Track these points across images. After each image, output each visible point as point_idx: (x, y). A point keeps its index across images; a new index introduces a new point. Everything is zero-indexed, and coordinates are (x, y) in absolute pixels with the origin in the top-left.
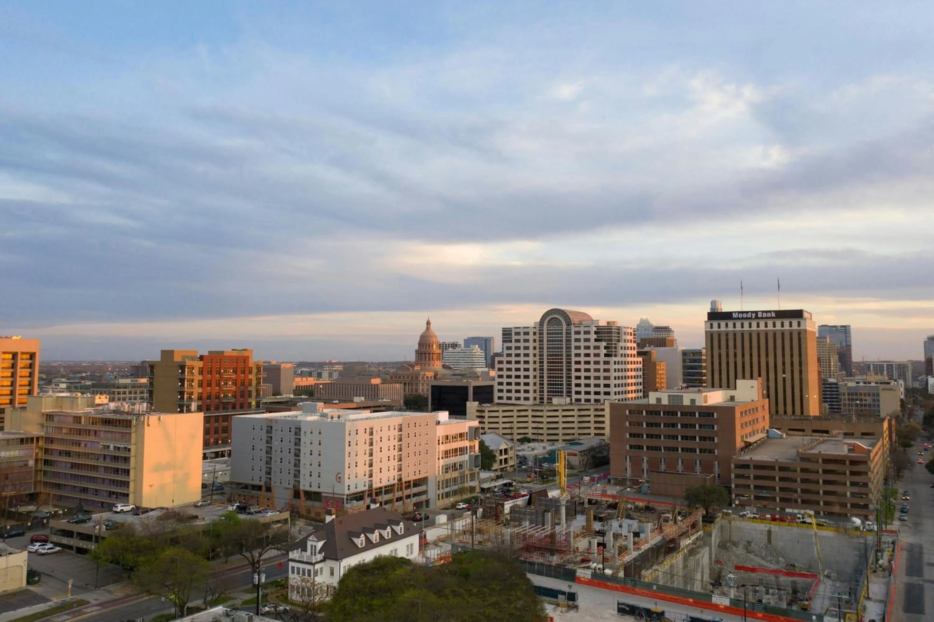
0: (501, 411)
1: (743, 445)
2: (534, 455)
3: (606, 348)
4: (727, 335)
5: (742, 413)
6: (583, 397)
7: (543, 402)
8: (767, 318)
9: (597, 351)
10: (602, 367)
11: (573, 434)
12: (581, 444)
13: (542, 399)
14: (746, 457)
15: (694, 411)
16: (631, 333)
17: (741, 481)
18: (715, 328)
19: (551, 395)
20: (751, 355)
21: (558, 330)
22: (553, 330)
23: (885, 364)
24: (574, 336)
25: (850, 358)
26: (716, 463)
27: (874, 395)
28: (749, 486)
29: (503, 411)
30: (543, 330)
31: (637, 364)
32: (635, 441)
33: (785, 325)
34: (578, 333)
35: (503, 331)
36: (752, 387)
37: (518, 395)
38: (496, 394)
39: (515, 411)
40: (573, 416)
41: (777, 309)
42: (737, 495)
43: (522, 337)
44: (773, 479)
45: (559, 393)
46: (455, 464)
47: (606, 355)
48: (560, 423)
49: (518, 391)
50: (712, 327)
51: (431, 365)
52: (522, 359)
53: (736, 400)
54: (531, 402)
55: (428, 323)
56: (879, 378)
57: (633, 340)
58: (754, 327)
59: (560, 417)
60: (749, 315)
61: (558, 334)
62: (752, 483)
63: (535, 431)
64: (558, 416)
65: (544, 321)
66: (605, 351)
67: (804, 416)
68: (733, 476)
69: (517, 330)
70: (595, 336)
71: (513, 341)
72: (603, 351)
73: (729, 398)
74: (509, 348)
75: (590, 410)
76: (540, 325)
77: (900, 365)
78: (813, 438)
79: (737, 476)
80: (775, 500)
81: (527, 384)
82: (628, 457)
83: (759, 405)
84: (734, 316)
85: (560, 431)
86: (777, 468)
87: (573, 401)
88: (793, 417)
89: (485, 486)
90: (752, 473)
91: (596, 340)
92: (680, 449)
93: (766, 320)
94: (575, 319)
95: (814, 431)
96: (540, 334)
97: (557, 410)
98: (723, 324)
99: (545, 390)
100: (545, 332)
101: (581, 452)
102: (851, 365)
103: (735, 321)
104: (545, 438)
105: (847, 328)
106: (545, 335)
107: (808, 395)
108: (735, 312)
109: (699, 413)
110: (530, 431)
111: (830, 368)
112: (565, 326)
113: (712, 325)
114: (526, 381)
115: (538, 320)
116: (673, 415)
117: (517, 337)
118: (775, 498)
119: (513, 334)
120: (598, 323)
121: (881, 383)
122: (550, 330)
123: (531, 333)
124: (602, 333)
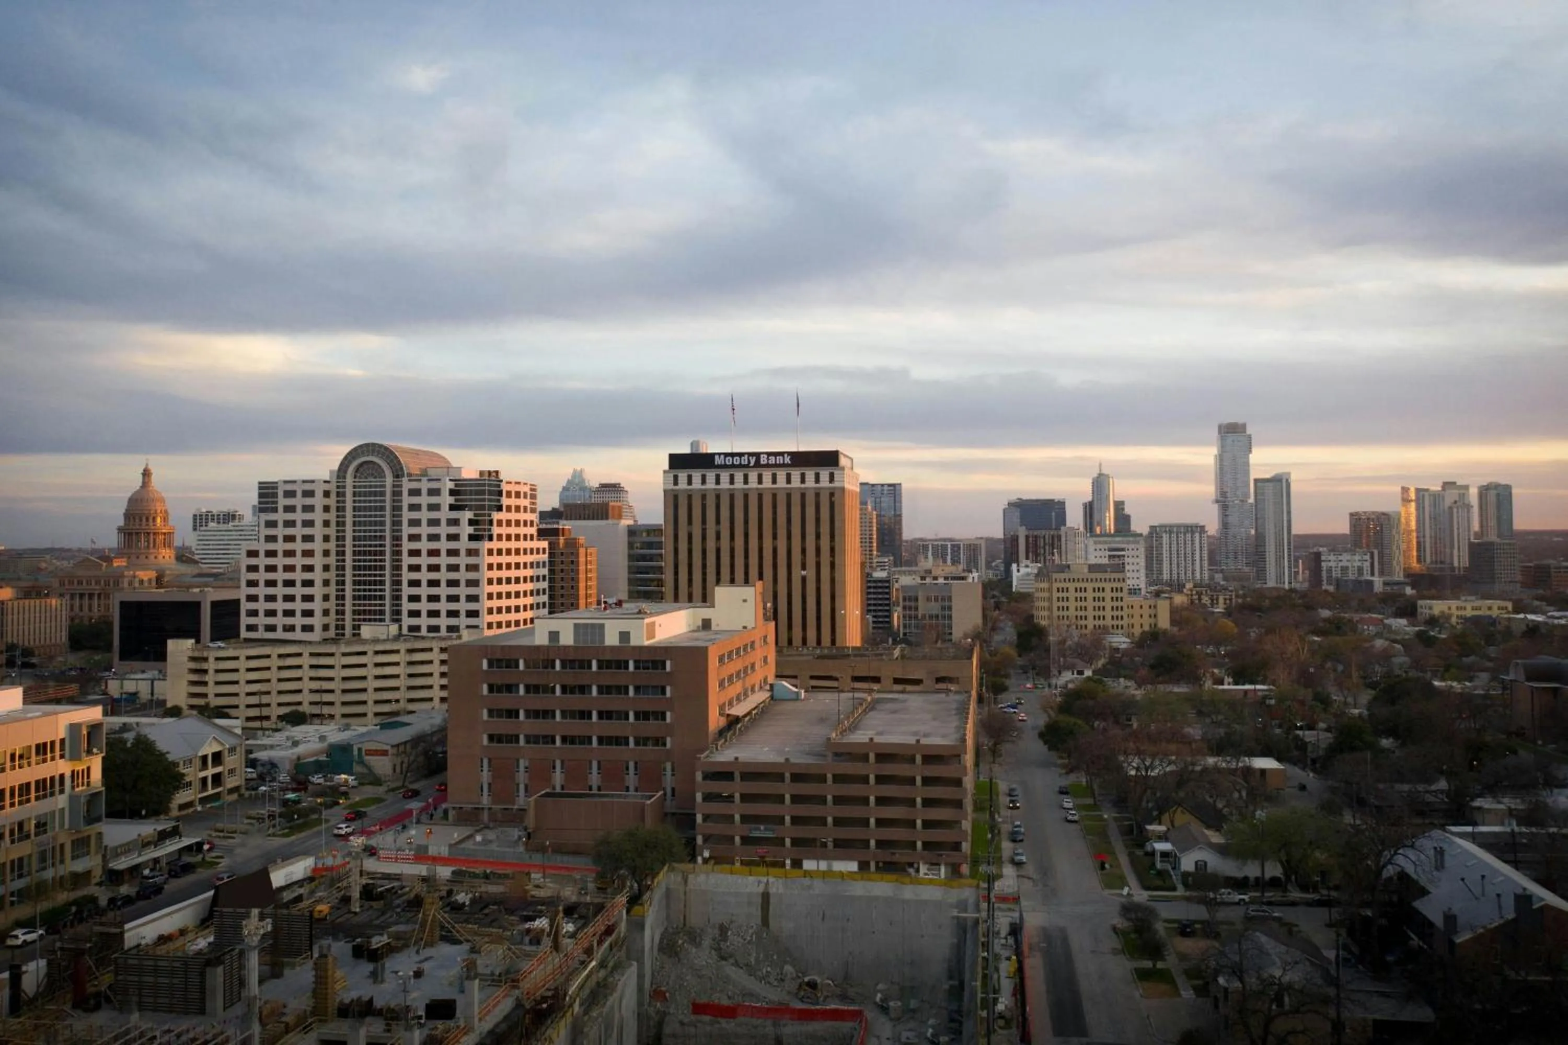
0: (242, 658)
1: (723, 722)
2: (295, 757)
3: (471, 522)
4: (704, 497)
5: (721, 659)
6: (424, 622)
7: (343, 635)
8: (776, 465)
9: (453, 530)
10: (463, 560)
11: (397, 701)
12: (408, 724)
13: (340, 627)
14: (725, 755)
15: (626, 658)
16: (525, 494)
17: (716, 808)
18: (683, 485)
19: (359, 620)
20: (746, 535)
21: (376, 486)
22: (365, 487)
23: (949, 544)
24: (406, 500)
25: (901, 534)
26: (668, 766)
27: (943, 599)
28: (732, 816)
29: (249, 658)
30: (344, 487)
31: (538, 553)
32: (504, 726)
33: (807, 480)
34: (415, 492)
35: (260, 488)
36: (745, 601)
37: (289, 621)
38: (245, 620)
39: (274, 656)
40: (397, 664)
41: (794, 449)
42: (706, 839)
43: (298, 501)
44: (780, 799)
45: (376, 616)
46: (21, 825)
47: (472, 538)
48: (370, 678)
49: (289, 613)
50: (676, 482)
51: (152, 557)
52: (299, 546)
53: (714, 627)
54: (316, 636)
55: (146, 474)
56: (950, 569)
57: (529, 506)
58: (753, 483)
59: (370, 666)
60: (744, 461)
61: (375, 494)
62: (737, 810)
63: (316, 697)
64: (365, 665)
65: (348, 467)
66: (470, 530)
67: (838, 648)
68: (699, 797)
69: (289, 487)
70: (451, 500)
71: (281, 509)
72: (467, 530)
73: (700, 623)
74: (271, 524)
75: (431, 650)
76: (338, 477)
77: (970, 545)
78: (857, 695)
79: (707, 798)
80: (783, 845)
81: (308, 598)
82: (485, 762)
83: (757, 637)
84: (718, 461)
85: (370, 697)
86: (787, 775)
87: (405, 631)
88: (818, 651)
89: (121, 864)
90: (737, 788)
91: (452, 508)
92: (595, 740)
93: (774, 470)
94: (410, 465)
95: (856, 679)
96: (338, 494)
97: (364, 653)
98: (697, 475)
99: (348, 608)
100: (349, 491)
101: (398, 746)
102: (900, 545)
103: (718, 471)
104: (338, 710)
105: (897, 487)
106: (349, 498)
107: (845, 609)
108: (720, 454)
109: (636, 662)
110: (306, 698)
111: (871, 551)
112: (389, 480)
113: (676, 478)
114: (308, 591)
115: (336, 467)
116: (582, 667)
117: (290, 502)
118: (783, 839)
119: (280, 493)
120: (460, 472)
121: (954, 578)
122: (360, 487)
123: (319, 494)
124: (466, 493)
